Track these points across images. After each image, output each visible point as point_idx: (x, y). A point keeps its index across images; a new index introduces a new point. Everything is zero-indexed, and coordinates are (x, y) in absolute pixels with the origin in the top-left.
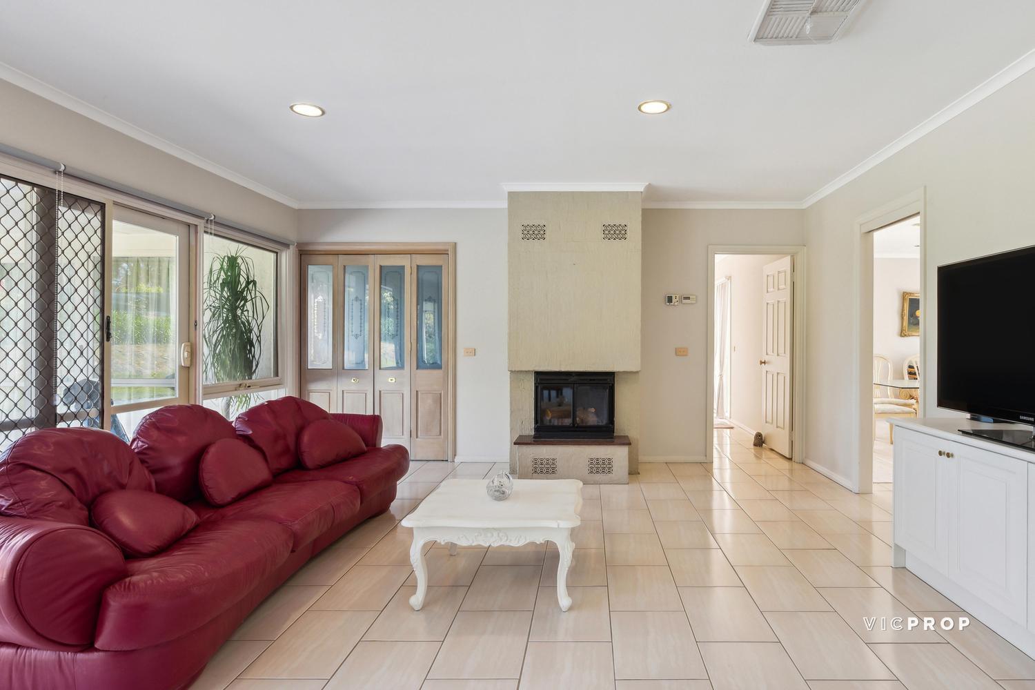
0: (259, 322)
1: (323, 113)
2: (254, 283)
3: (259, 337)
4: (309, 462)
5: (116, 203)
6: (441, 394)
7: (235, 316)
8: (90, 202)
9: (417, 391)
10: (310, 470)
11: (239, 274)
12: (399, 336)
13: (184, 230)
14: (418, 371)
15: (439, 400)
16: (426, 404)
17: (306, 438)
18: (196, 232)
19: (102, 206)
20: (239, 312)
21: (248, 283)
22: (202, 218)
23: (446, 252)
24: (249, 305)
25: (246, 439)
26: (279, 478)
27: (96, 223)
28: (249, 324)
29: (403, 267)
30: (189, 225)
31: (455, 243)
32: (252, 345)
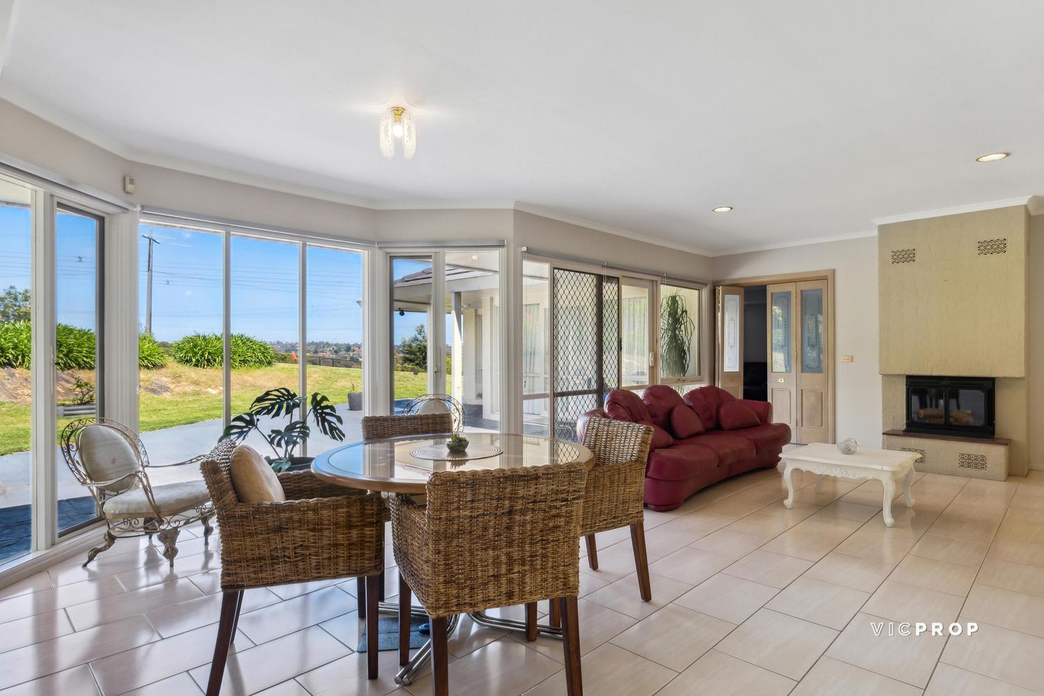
0: (689, 338)
1: (732, 209)
2: (686, 312)
3: (689, 348)
4: (725, 426)
5: (623, 276)
6: (822, 393)
7: (675, 334)
8: (613, 278)
9: (802, 390)
10: (724, 430)
11: (678, 307)
12: (786, 347)
13: (649, 284)
14: (803, 374)
15: (821, 398)
16: (810, 400)
17: (722, 411)
18: (657, 285)
19: (618, 278)
20: (677, 332)
21: (683, 312)
22: (659, 276)
23: (827, 278)
24: (683, 326)
25: (690, 407)
26: (708, 431)
27: (616, 289)
28: (683, 339)
29: (790, 292)
30: (653, 281)
31: (834, 270)
32: (685, 354)
